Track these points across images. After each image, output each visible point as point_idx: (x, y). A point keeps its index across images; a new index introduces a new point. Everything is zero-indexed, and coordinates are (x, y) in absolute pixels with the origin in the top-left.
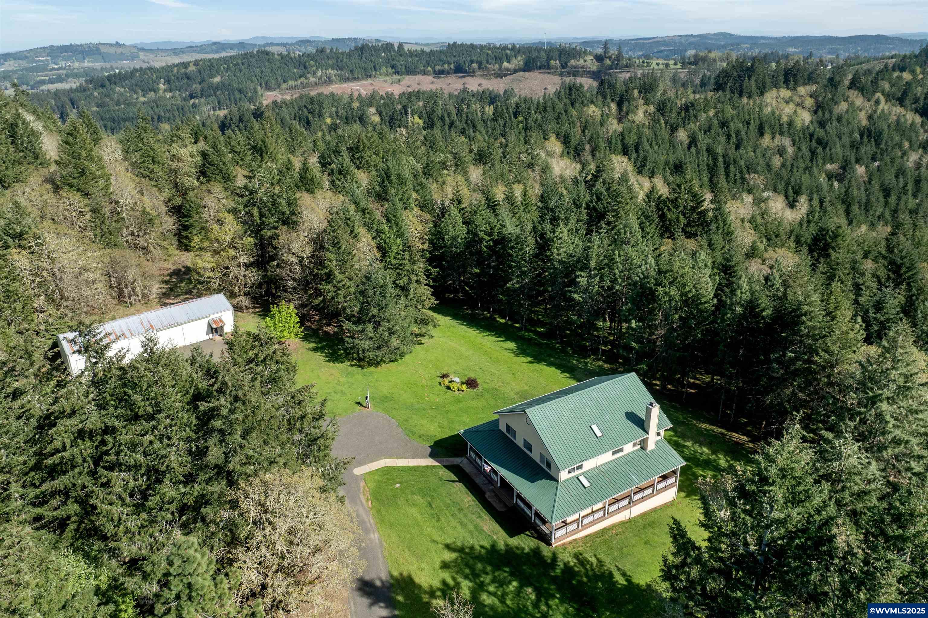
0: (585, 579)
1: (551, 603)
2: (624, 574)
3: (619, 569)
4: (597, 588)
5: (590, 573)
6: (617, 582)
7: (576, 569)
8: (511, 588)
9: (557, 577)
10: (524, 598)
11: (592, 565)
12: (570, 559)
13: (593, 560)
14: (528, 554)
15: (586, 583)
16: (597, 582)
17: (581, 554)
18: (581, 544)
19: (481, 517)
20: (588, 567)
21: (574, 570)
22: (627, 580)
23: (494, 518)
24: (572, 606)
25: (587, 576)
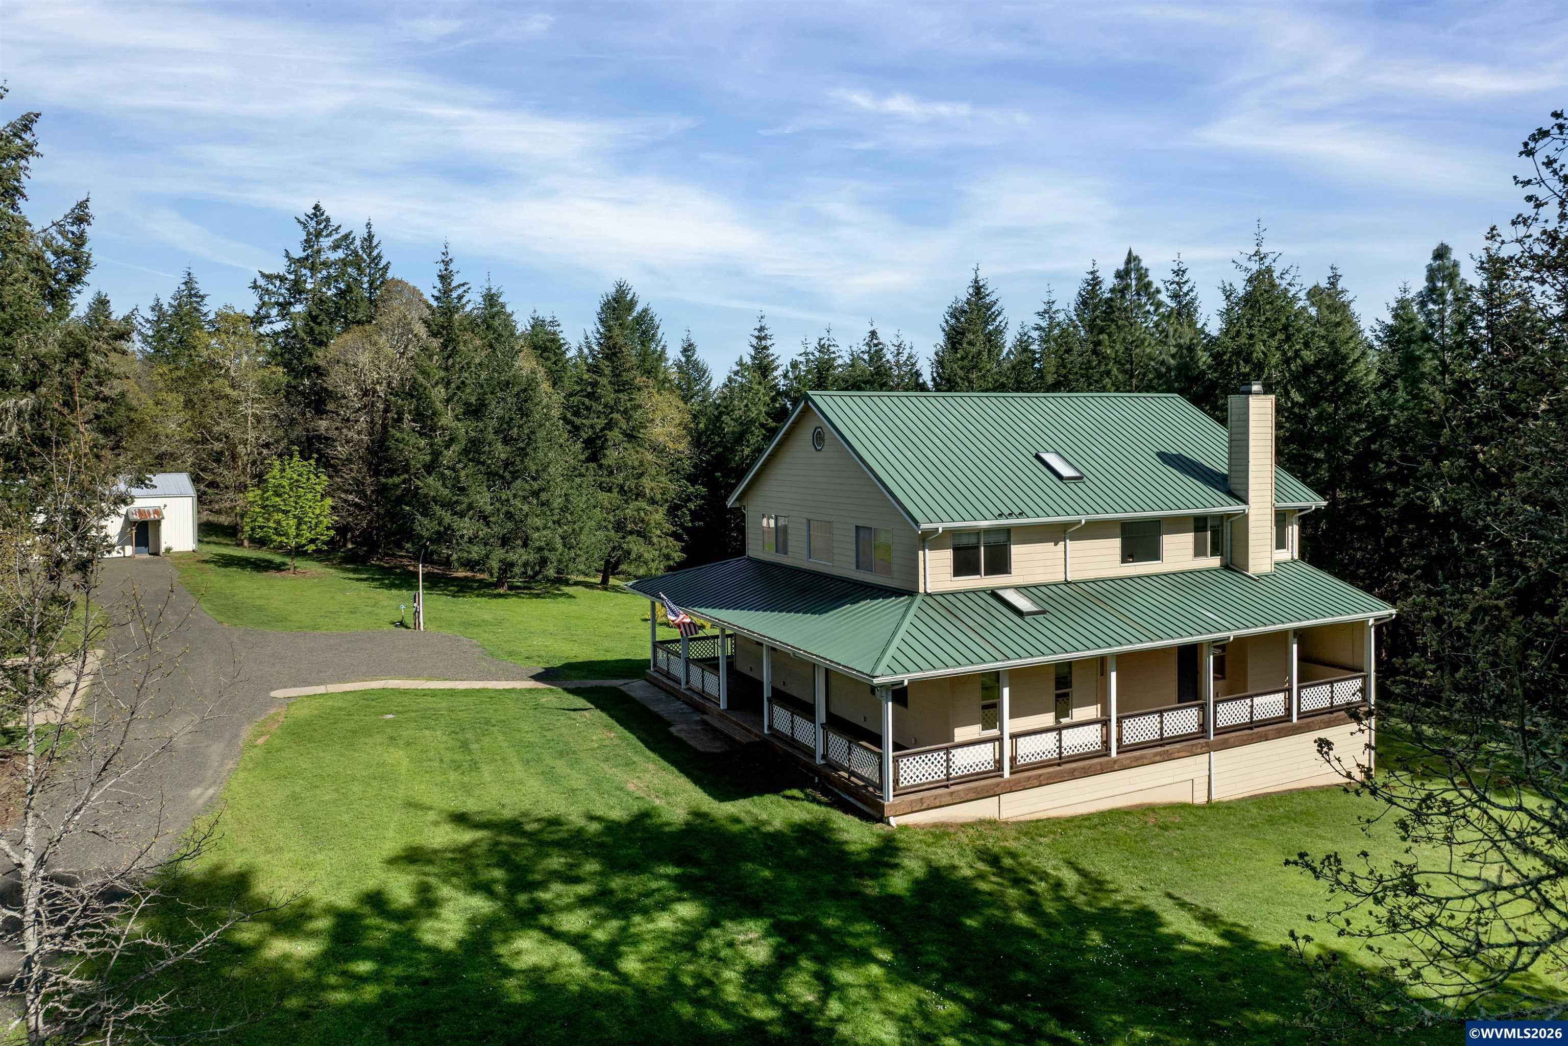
0: (1022, 919)
1: (843, 975)
2: (1208, 918)
3: (1182, 905)
4: (1082, 951)
5: (1050, 907)
6: (1180, 938)
7: (983, 886)
8: (665, 922)
9: (895, 900)
10: (714, 955)
11: (1058, 885)
12: (961, 862)
13: (1070, 878)
14: (776, 836)
15: (1029, 934)
16: (1082, 934)
17: (1013, 855)
18: (1014, 834)
19: (629, 764)
20: (1041, 887)
21: (977, 891)
22: (1226, 935)
23: (674, 763)
24: (954, 997)
25: (1033, 908)
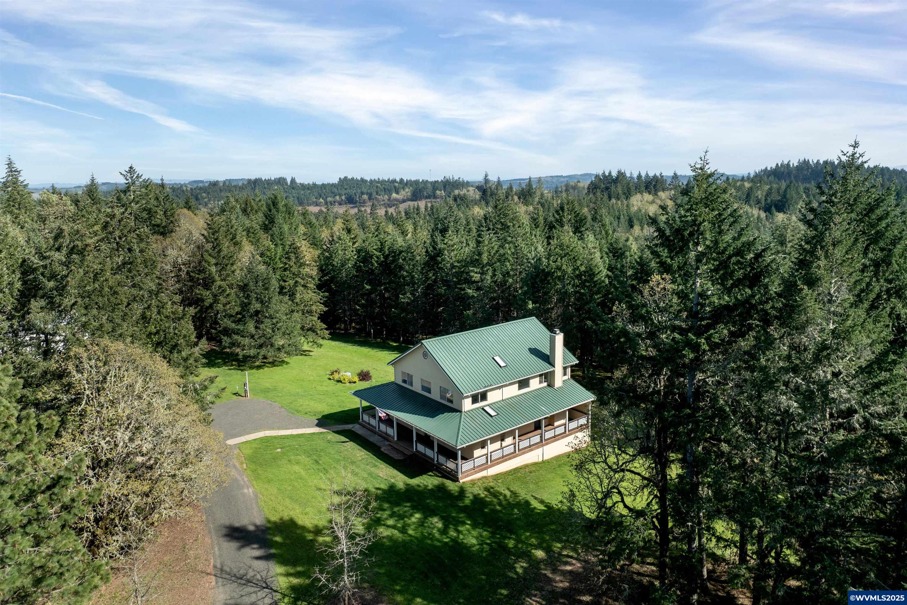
0: (498, 508)
1: (460, 528)
2: (542, 502)
3: (536, 498)
4: (513, 514)
5: (504, 503)
6: (535, 508)
7: (488, 499)
8: (413, 520)
9: (466, 506)
10: (429, 527)
11: (505, 496)
12: (480, 492)
13: (508, 493)
14: (432, 490)
15: (500, 511)
16: (512, 509)
17: (492, 488)
18: (491, 480)
19: (376, 466)
20: (501, 497)
21: (486, 501)
22: (546, 506)
23: (390, 465)
24: (485, 530)
25: (500, 504)
